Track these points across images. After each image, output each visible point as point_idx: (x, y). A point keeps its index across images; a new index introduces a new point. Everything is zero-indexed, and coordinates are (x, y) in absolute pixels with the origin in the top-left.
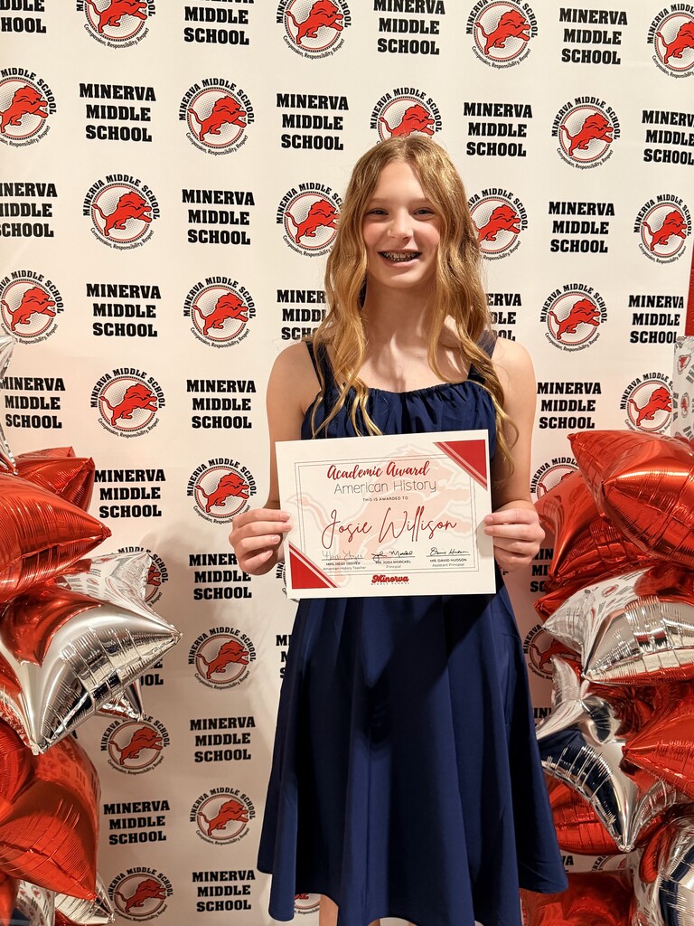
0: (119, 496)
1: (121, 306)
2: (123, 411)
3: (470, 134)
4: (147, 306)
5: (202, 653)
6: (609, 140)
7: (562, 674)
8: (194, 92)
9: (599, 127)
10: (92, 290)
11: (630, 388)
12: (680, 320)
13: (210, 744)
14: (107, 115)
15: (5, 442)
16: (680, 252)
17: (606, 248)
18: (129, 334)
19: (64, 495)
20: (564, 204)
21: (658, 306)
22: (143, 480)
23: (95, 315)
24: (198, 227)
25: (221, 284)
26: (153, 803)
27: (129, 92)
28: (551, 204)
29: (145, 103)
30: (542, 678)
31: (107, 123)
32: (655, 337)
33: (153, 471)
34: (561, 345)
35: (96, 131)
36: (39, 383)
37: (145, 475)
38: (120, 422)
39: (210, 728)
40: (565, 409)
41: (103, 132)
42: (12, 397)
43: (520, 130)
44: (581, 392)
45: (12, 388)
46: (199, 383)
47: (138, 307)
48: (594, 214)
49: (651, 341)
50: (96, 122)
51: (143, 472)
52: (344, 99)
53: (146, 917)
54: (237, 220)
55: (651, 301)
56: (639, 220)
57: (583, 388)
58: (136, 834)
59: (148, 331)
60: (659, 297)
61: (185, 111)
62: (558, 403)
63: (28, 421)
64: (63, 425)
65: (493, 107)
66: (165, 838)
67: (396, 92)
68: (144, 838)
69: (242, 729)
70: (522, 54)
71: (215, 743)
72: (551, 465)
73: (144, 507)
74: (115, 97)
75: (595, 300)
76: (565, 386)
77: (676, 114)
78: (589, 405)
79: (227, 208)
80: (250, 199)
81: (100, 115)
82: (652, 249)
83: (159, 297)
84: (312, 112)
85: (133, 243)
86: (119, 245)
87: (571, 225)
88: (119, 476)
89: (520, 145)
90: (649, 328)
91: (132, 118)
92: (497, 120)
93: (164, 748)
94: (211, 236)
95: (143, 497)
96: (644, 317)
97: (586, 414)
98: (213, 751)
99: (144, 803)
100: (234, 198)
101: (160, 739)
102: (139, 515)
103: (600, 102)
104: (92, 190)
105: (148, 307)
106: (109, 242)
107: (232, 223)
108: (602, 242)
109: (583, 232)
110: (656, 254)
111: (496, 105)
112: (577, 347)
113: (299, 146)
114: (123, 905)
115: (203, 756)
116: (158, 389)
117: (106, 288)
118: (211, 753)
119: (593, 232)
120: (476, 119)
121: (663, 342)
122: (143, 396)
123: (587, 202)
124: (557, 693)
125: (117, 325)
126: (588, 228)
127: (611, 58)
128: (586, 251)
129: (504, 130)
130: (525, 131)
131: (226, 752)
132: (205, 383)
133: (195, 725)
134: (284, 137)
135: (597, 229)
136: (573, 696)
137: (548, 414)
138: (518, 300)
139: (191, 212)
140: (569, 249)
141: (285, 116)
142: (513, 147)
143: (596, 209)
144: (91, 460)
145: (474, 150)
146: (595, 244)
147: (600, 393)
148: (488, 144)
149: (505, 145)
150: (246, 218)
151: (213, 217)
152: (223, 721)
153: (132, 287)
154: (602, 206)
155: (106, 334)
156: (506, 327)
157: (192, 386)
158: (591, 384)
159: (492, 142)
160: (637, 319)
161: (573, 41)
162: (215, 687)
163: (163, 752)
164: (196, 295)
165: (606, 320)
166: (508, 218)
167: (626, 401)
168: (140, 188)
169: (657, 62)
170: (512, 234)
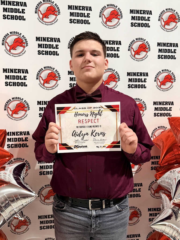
0: (14, 141)
1: (15, 76)
2: (15, 112)
3: (132, 20)
4: (24, 76)
5: (42, 193)
6: (177, 23)
7: (164, 199)
8: (40, 4)
9: (173, 18)
10: (5, 70)
13: (45, 223)
14: (10, 11)
17: (176, 58)
18: (17, 86)
20: (162, 43)
22: (22, 135)
23: (6, 79)
24: (41, 49)
25: (49, 69)
27: (18, 3)
28: (158, 43)
29: (23, 8)
30: (154, 198)
31: (10, 14)
33: (26, 132)
34: (161, 89)
35: (6, 17)
37: (23, 133)
38: (14, 115)
39: (45, 218)
40: (162, 110)
41: (9, 17)
43: (148, 19)
44: (167, 105)
46: (42, 102)
47: (21, 76)
48: (172, 46)
50: (6, 14)
51: (22, 132)
52: (90, 7)
54: (54, 47)
57: (168, 103)
59: (24, 85)
61: (37, 10)
62: (160, 108)
65: (139, 11)
67: (108, 5)
71: (47, 223)
72: (158, 129)
73: (23, 144)
74: (13, 5)
75: (172, 75)
76: (162, 103)
78: (170, 109)
79: (51, 43)
80: (59, 40)
81: (8, 11)
83: (28, 73)
84: (80, 12)
85: (19, 55)
86: (14, 55)
87: (164, 50)
88: (14, 134)
89: (148, 24)
91: (19, 13)
92: (141, 15)
93: (29, 225)
94: (46, 53)
95: (22, 141)
97: (169, 112)
98: (46, 226)
100: (54, 40)
101: (28, 222)
102: (21, 147)
103: (174, 10)
104: (5, 37)
106: (11, 54)
108: (174, 56)
109: (168, 52)
112: (166, 90)
113: (75, 23)
115: (43, 227)
116: (27, 104)
117: (10, 70)
118: (45, 226)
119: (171, 53)
120: (134, 15)
122: (22, 107)
123: (169, 43)
124: (162, 206)
125: (13, 82)
126: (169, 51)
128: (169, 59)
129: (143, 19)
130: (150, 19)
131: (50, 226)
132: (44, 102)
133: (40, 217)
134: (70, 20)
135: (173, 52)
136: (168, 207)
137: (157, 112)
138: (147, 75)
139: (39, 44)
140: (164, 58)
141: (71, 13)
142: (146, 24)
143: (172, 45)
144: (5, 130)
145: (133, 25)
146: (172, 56)
147: (173, 105)
148: (138, 23)
149: (143, 23)
150: (57, 47)
151: (46, 46)
152: (49, 216)
153: (18, 70)
154: (174, 44)
155: (10, 85)
156: (143, 83)
157: (39, 103)
158: (170, 102)
159: (139, 22)
162: (47, 204)
163: (29, 227)
164: (40, 72)
165: (175, 81)
166: (144, 48)
168: (21, 36)
170: (145, 53)
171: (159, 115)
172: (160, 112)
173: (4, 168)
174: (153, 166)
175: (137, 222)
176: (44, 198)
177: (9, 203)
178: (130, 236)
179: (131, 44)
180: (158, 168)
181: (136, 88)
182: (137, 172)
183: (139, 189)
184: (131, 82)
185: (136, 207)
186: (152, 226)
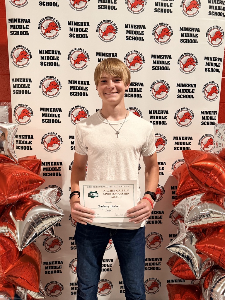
0: (49, 170)
1: (50, 114)
2: (50, 145)
3: (153, 64)
4: (58, 114)
6: (195, 65)
7: (180, 225)
8: (72, 52)
9: (192, 61)
10: (42, 109)
11: (201, 138)
12: (216, 118)
14: (46, 59)
15: (15, 155)
16: (216, 98)
17: (194, 97)
18: (52, 122)
19: (32, 171)
20: (181, 84)
21: (209, 114)
22: (56, 165)
23: (43, 117)
24: (73, 91)
25: (80, 108)
26: (58, 262)
27: (53, 52)
28: (177, 84)
29: (58, 55)
31: (47, 61)
32: (209, 123)
33: (59, 162)
34: (180, 125)
35: (43, 63)
36: (26, 137)
38: (49, 148)
40: (182, 145)
41: (45, 64)
42: (18, 141)
43: (168, 63)
44: (187, 140)
45: (18, 138)
46: (73, 137)
47: (55, 114)
49: (207, 125)
50: (43, 61)
51: (56, 163)
52: (116, 54)
53: (56, 296)
54: (84, 89)
55: (207, 113)
56: (203, 89)
57: (187, 138)
58: (53, 271)
59: (58, 121)
60: (210, 111)
61: (69, 57)
62: (180, 143)
63: (22, 148)
64: (33, 149)
65: (160, 56)
66: (62, 272)
67: (131, 52)
68: (55, 272)
70: (168, 41)
72: (178, 161)
73: (56, 173)
74: (49, 53)
75: (191, 112)
76: (182, 138)
77: (215, 58)
78: (189, 143)
79: (82, 86)
80: (88, 83)
82: (208, 97)
83: (61, 111)
85: (54, 96)
86: (50, 96)
87: (183, 90)
88: (49, 164)
89: (168, 67)
90: (207, 121)
91: (54, 60)
92: (161, 60)
94: (77, 94)
95: (56, 170)
96: (205, 117)
97: (188, 146)
99: (55, 262)
101: (60, 243)
102: (55, 176)
103: (192, 54)
104: (42, 81)
106: (47, 95)
108: (193, 95)
109: (187, 92)
110: (209, 99)
112: (185, 126)
114: (49, 292)
115: (73, 248)
116: (61, 138)
117: (46, 109)
120: (155, 60)
121: (211, 125)
122: (56, 140)
123: (188, 83)
124: (179, 230)
125: (49, 120)
127: (195, 42)
128: (188, 98)
129: (163, 62)
130: (170, 63)
133: (71, 238)
135: (191, 91)
137: (177, 146)
138: (167, 112)
139: (71, 87)
140: (183, 97)
141: (99, 59)
142: (166, 67)
143: (191, 86)
144: (40, 160)
145: (154, 68)
146: (190, 96)
147: (192, 140)
149: (163, 67)
150: (87, 89)
151: (77, 88)
153: (53, 109)
155: (46, 122)
156: (164, 120)
157: (71, 137)
158: (190, 137)
159: (160, 66)
160: (203, 118)
161: (184, 36)
163: (61, 246)
164: (72, 111)
165: (194, 118)
166: (164, 88)
167: (200, 142)
168: (56, 80)
169: (209, 43)
170: (166, 93)
171: (179, 149)
172: (180, 146)
173: (38, 192)
174: (174, 195)
175: (159, 246)
176: (74, 221)
177: (40, 220)
178: (153, 259)
179: (152, 85)
180: (177, 198)
181: (157, 125)
182: (159, 201)
183: (161, 216)
184: (153, 119)
185: (158, 233)
186: (168, 248)
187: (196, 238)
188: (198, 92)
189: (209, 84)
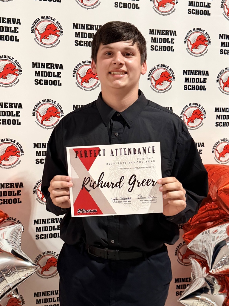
0: (3, 195)
1: (5, 112)
2: (5, 157)
3: (152, 42)
5: (39, 263)
6: (207, 45)
7: (195, 266)
9: (203, 40)
11: (216, 144)
17: (206, 89)
18: (8, 124)
20: (189, 71)
21: (226, 112)
22: (14, 187)
24: (39, 78)
25: (49, 102)
27: (9, 20)
28: (184, 71)
29: (16, 25)
30: (182, 266)
32: (225, 124)
33: (18, 183)
37: (15, 185)
38: (4, 162)
39: (43, 296)
43: (172, 41)
46: (39, 145)
47: (12, 112)
48: (201, 75)
49: (223, 126)
51: (13, 184)
54: (56, 75)
55: (223, 110)
56: (218, 77)
59: (17, 123)
60: (226, 108)
61: (34, 29)
69: (57, 295)
70: (172, 10)
71: (45, 302)
73: (14, 199)
74: (3, 22)
75: (202, 109)
78: (200, 152)
79: (52, 70)
80: (61, 67)
82: (224, 89)
83: (22, 108)
84: (87, 31)
86: (4, 85)
87: (192, 79)
88: (2, 186)
89: (172, 47)
90: (223, 121)
91: (11, 32)
92: (163, 37)
94: (45, 82)
95: (14, 195)
96: (221, 116)
100: (55, 66)
101: (20, 302)
102: (11, 203)
103: (203, 30)
105: (17, 112)
107: (54, 76)
108: (204, 86)
109: (196, 82)
110: (225, 91)
111: (162, 31)
112: (195, 128)
113: (82, 45)
116: (21, 147)
119: (200, 82)
120: (154, 36)
122: (14, 151)
123: (198, 70)
124: (193, 274)
125: (3, 120)
126: (198, 80)
127: (207, 13)
128: (198, 90)
129: (166, 41)
130: (174, 41)
132: (42, 144)
133: (36, 295)
134: (76, 41)
135: (202, 81)
136: (201, 276)
138: (171, 109)
139: (36, 72)
140: (191, 89)
141: (76, 33)
142: (169, 48)
143: (202, 73)
145: (153, 48)
146: (201, 87)
147: (204, 147)
148: (159, 46)
149: (166, 47)
150: (60, 75)
151: (46, 74)
152: (48, 292)
153: (9, 103)
154: (204, 72)
157: (36, 145)
158: (200, 143)
159: (161, 45)
160: (218, 117)
161: (192, 6)
162: (45, 278)
164: (38, 107)
165: (206, 117)
166: (167, 76)
167: (214, 150)
168: (14, 61)
169: (224, 15)
170: (169, 83)
176: (41, 269)
177: (2, 276)
179: (151, 72)
180: (186, 227)
186: (181, 301)
187: (219, 284)
188: (211, 82)
189: (225, 71)
